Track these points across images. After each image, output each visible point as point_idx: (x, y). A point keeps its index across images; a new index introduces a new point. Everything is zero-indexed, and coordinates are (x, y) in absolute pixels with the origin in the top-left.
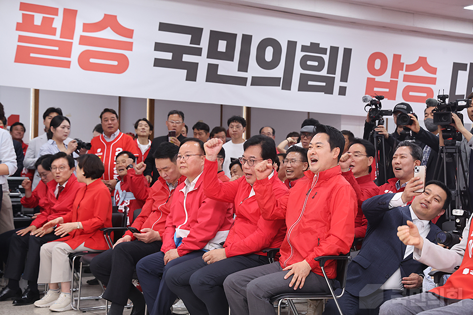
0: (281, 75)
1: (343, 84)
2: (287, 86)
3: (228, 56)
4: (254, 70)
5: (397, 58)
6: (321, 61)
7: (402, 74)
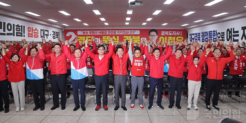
0: (12, 33)
1: (24, 34)
2: (14, 35)
4: (7, 31)
5: (32, 28)
7: (33, 31)
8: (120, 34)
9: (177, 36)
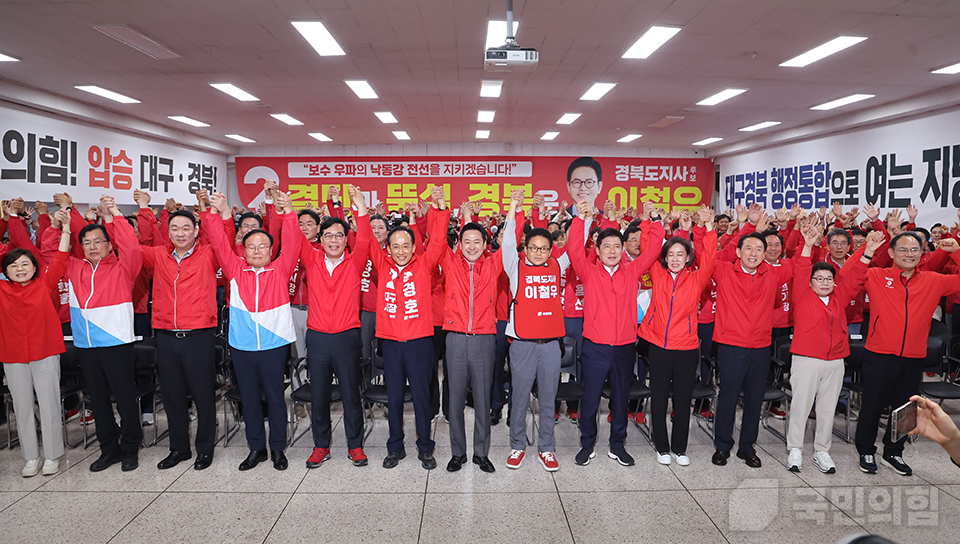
0: (26, 168)
1: (74, 175)
2: (32, 179)
4: (4, 164)
5: (107, 150)
6: (55, 153)
7: (111, 164)
8: (455, 175)
9: (678, 183)
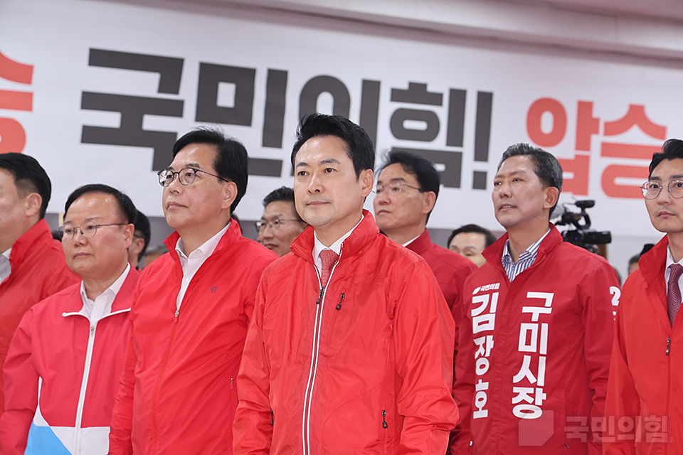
1: (481, 166)
3: (241, 115)
5: (585, 108)
6: (432, 119)
7: (597, 140)
